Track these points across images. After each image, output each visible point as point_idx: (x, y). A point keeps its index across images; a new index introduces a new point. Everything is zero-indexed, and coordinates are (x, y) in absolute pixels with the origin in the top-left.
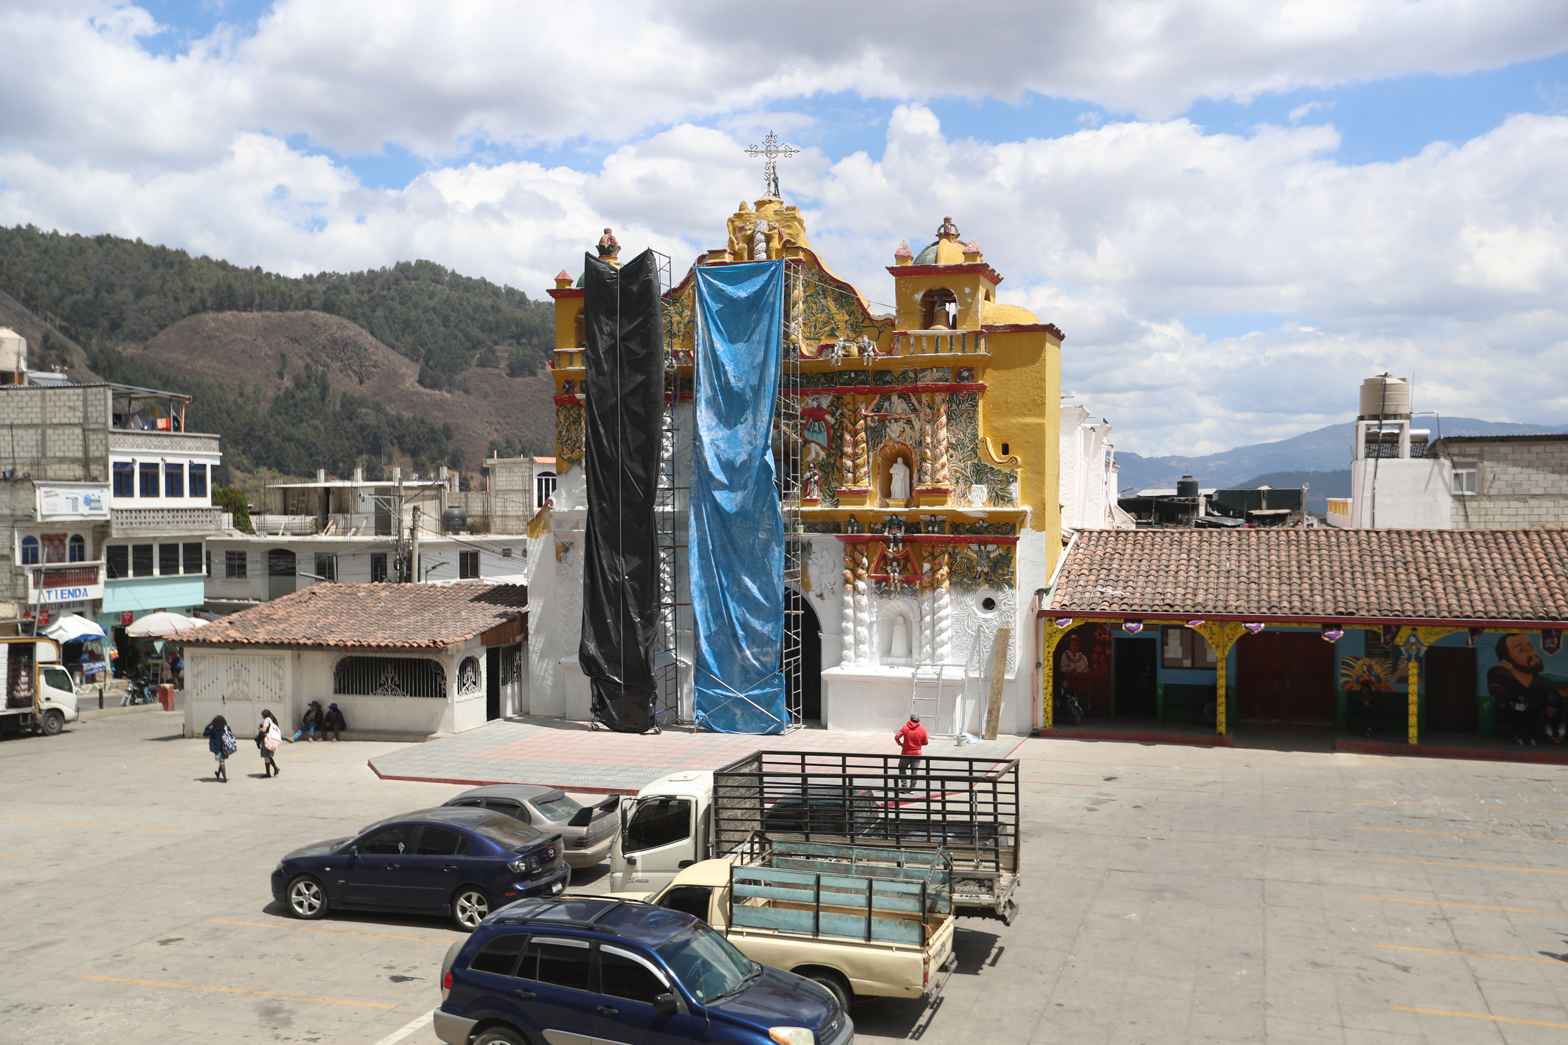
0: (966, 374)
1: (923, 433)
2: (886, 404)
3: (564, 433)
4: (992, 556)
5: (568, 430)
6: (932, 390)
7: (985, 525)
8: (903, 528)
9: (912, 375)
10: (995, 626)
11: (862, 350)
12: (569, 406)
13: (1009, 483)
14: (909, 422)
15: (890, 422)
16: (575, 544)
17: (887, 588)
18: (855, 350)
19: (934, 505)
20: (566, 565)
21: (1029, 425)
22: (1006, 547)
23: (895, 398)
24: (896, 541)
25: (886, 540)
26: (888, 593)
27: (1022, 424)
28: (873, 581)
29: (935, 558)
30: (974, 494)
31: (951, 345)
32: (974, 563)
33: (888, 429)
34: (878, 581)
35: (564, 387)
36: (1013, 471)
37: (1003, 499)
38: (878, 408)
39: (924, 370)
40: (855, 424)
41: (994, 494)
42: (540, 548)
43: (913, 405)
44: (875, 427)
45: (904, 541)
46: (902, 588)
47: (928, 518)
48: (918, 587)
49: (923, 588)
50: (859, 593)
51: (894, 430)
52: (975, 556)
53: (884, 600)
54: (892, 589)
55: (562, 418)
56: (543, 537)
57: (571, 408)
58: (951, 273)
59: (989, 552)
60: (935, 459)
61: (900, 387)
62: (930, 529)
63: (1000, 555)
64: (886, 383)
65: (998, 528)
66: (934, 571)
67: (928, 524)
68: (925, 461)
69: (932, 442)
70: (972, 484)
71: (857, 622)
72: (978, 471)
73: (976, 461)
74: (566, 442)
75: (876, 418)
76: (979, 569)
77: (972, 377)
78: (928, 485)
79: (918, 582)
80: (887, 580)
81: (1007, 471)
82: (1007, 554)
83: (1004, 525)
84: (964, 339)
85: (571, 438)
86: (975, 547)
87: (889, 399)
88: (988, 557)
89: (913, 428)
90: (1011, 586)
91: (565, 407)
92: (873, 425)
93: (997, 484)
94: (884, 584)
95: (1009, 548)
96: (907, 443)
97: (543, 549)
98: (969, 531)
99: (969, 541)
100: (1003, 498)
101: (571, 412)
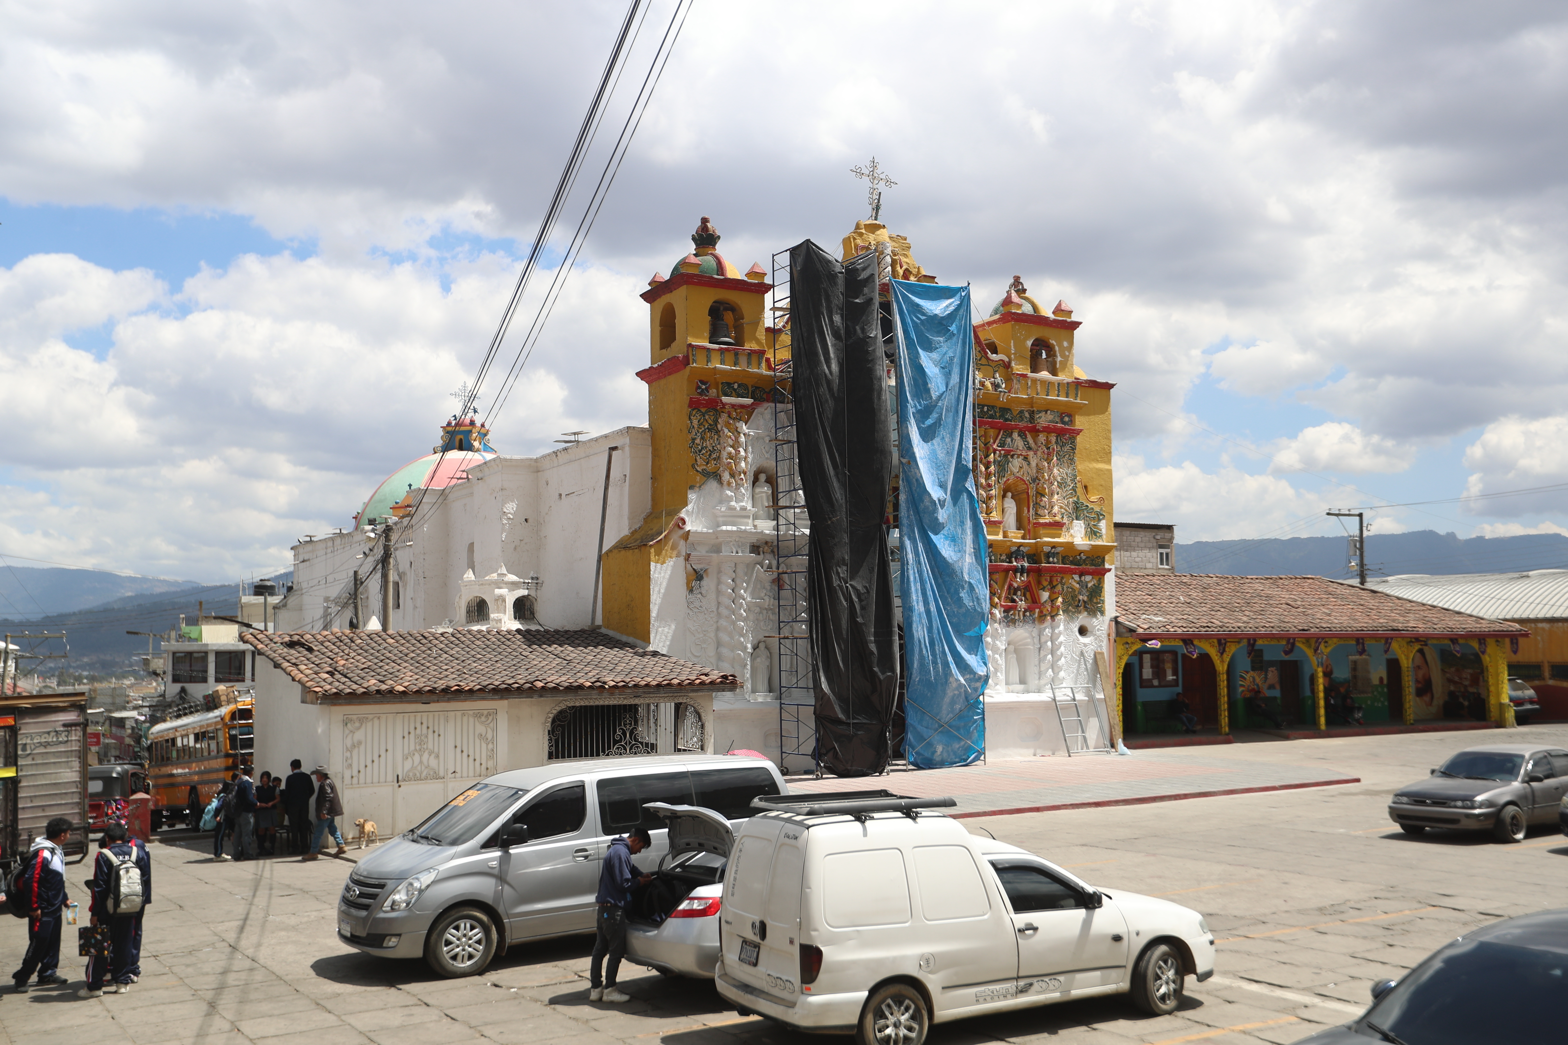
0: (1066, 419)
1: (1039, 469)
2: (1009, 440)
3: (698, 441)
4: (1090, 585)
5: (702, 438)
6: (1048, 430)
7: (1084, 558)
8: (1026, 559)
9: (1027, 415)
10: (1092, 649)
11: (996, 386)
12: (703, 410)
13: (1099, 520)
14: (1026, 458)
15: (1012, 456)
16: (709, 571)
17: (1013, 617)
18: (988, 384)
19: (1054, 538)
20: (700, 596)
21: (1101, 470)
22: (1097, 578)
23: (1015, 435)
24: (1022, 570)
25: (1015, 570)
26: (1014, 622)
27: (1097, 469)
28: (1002, 609)
29: (1054, 587)
30: (1076, 529)
31: (1059, 392)
32: (1076, 593)
33: (1010, 464)
34: (1007, 610)
35: (698, 387)
36: (1101, 509)
37: (1096, 535)
38: (1002, 445)
39: (1040, 412)
40: (987, 456)
41: (1089, 529)
42: (667, 576)
43: (1028, 443)
44: (1000, 461)
45: (1029, 571)
46: (1024, 616)
47: (1047, 549)
48: (1036, 615)
49: (1042, 618)
50: (995, 622)
51: (1015, 464)
52: (1078, 586)
53: (1011, 628)
54: (1017, 618)
55: (695, 422)
56: (670, 563)
57: (706, 412)
58: (1054, 327)
59: (1087, 582)
60: (1052, 494)
61: (1022, 424)
62: (1051, 559)
63: (1094, 585)
64: (1007, 420)
65: (1093, 560)
66: (1052, 600)
67: (1048, 555)
68: (1043, 495)
69: (1049, 479)
70: (1073, 520)
71: (995, 650)
72: (1077, 507)
73: (1075, 499)
74: (700, 451)
75: (1003, 452)
76: (1081, 597)
77: (1072, 422)
78: (1047, 519)
79: (1037, 610)
80: (1015, 608)
81: (1097, 509)
82: (1099, 584)
83: (1097, 558)
84: (1068, 388)
85: (706, 447)
86: (1076, 577)
87: (1010, 435)
88: (1087, 587)
89: (1029, 464)
90: (1102, 613)
91: (699, 410)
92: (999, 459)
93: (1091, 521)
94: (1012, 612)
95: (1100, 579)
96: (1025, 478)
97: (671, 576)
98: (1072, 563)
99: (1072, 572)
100: (1095, 533)
101: (707, 417)
